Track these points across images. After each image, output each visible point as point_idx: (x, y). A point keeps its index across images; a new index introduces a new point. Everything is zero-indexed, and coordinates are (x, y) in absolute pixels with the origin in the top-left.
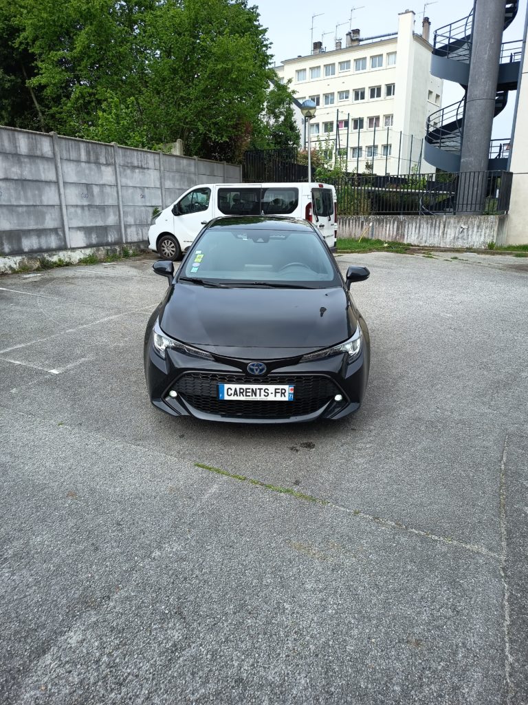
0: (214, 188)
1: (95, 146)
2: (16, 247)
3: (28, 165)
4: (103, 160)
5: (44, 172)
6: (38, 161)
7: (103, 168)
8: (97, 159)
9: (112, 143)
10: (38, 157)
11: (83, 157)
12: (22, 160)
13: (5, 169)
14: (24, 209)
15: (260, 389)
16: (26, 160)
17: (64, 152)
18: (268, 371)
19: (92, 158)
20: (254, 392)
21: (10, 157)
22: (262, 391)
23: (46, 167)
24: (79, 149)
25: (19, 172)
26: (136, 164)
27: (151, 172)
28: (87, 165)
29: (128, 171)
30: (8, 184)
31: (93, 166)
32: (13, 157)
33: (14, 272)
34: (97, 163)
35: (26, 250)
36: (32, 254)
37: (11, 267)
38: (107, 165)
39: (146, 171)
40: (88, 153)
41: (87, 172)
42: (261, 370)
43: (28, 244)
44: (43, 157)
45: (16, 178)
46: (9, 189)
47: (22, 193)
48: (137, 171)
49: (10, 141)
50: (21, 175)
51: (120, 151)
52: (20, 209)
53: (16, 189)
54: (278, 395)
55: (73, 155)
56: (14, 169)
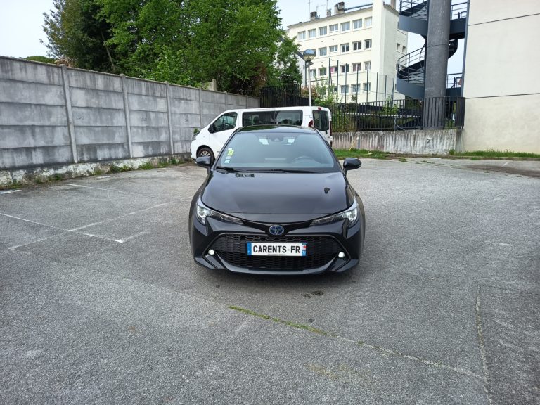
0: (240, 112)
1: (152, 84)
2: (92, 157)
3: (104, 97)
4: (158, 94)
5: (115, 103)
6: (112, 95)
7: (158, 100)
8: (154, 93)
9: (165, 82)
10: (111, 91)
11: (144, 92)
12: (100, 93)
13: (87, 100)
14: (100, 129)
15: (279, 247)
16: (102, 94)
17: (130, 88)
18: (286, 233)
19: (150, 93)
20: (275, 249)
22: (281, 248)
23: (117, 99)
24: (141, 86)
25: (97, 102)
26: (182, 97)
27: (193, 102)
28: (147, 97)
29: (176, 102)
30: (89, 111)
31: (151, 98)
32: (92, 92)
33: (91, 175)
34: (154, 96)
35: (100, 159)
36: (104, 161)
37: (88, 171)
38: (161, 97)
39: (189, 102)
40: (147, 89)
41: (146, 102)
42: (280, 232)
43: (101, 154)
44: (114, 92)
45: (94, 106)
46: (89, 114)
47: (99, 117)
48: (183, 102)
49: (91, 80)
50: (98, 104)
51: (171, 88)
52: (97, 129)
53: (94, 115)
54: (294, 251)
55: (137, 90)
56: (93, 100)
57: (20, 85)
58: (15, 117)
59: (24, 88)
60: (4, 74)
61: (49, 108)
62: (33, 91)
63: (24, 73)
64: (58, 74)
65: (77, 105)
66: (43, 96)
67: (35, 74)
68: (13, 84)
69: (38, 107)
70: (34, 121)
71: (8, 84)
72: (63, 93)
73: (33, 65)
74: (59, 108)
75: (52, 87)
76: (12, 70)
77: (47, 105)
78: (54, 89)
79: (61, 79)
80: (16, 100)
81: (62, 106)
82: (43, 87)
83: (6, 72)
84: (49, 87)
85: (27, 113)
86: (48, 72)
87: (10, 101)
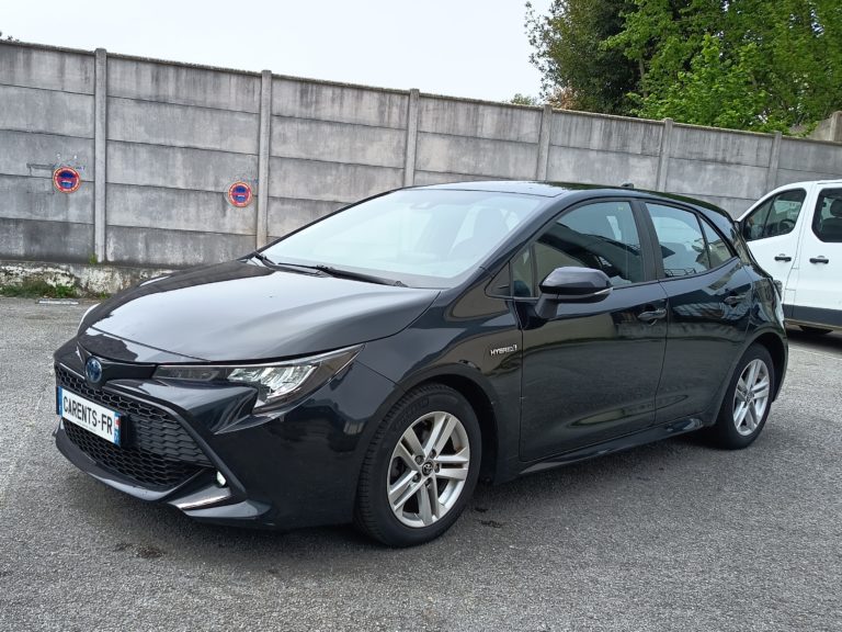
0: (813, 189)
1: (623, 125)
3: (490, 154)
4: (636, 147)
5: (515, 165)
6: (509, 148)
7: (633, 161)
8: (624, 145)
9: (663, 121)
10: (510, 141)
11: (597, 140)
12: (482, 145)
13: (451, 159)
16: (488, 146)
17: (560, 134)
19: (614, 144)
21: (463, 141)
23: (521, 156)
24: (591, 129)
25: (472, 163)
26: (710, 155)
27: (745, 170)
28: (601, 155)
29: (690, 168)
31: (613, 157)
32: (467, 142)
34: (623, 152)
38: (644, 155)
39: (732, 168)
40: (608, 136)
41: (598, 166)
44: (518, 142)
45: (464, 172)
48: (711, 167)
49: (468, 118)
50: (475, 167)
51: (678, 133)
55: (577, 139)
56: (465, 159)
57: (327, 129)
58: (307, 185)
59: (332, 134)
60: (304, 110)
61: (370, 171)
62: (347, 140)
63: (337, 107)
64: (401, 107)
65: (429, 168)
66: (363, 149)
67: (356, 109)
68: (314, 125)
69: (351, 169)
70: (338, 194)
71: (306, 127)
72: (403, 145)
73: (356, 92)
74: (390, 172)
75: (387, 131)
76: (317, 102)
77: (366, 166)
78: (386, 136)
79: (405, 117)
80: (315, 155)
81: (396, 169)
82: (366, 131)
83: (308, 106)
84: (378, 131)
85: (329, 179)
86: (382, 104)
87: (304, 156)
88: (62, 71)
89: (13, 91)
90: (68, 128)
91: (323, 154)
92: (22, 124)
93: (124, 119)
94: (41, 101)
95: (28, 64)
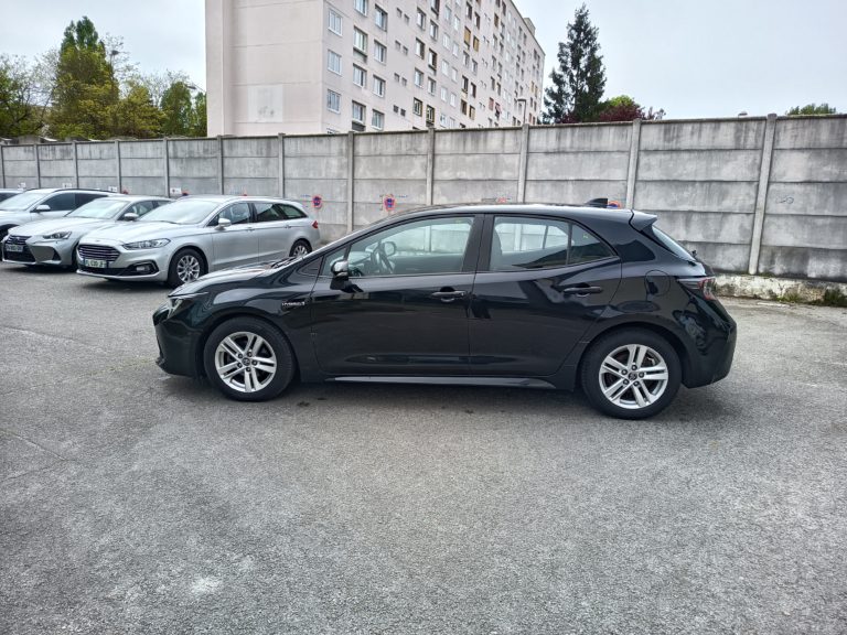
2: (794, 269)
13: (811, 169)
14: (829, 221)
21: (826, 154)
25: (836, 171)
30: (809, 187)
32: (829, 154)
33: (774, 298)
35: (813, 275)
37: (770, 292)
43: (815, 268)
45: (827, 179)
46: (808, 195)
47: (832, 199)
50: (839, 175)
52: (820, 221)
53: (821, 195)
56: (825, 169)
57: (685, 156)
58: (666, 200)
59: (690, 159)
60: (666, 144)
61: (724, 186)
62: (704, 163)
63: (695, 137)
64: (757, 132)
65: (784, 179)
66: (718, 169)
67: (714, 138)
68: (674, 155)
69: (706, 185)
70: (693, 205)
71: (668, 156)
72: (758, 161)
73: (713, 125)
74: (744, 185)
75: (741, 152)
76: (678, 136)
77: (721, 182)
78: (741, 156)
79: (761, 139)
80: (675, 176)
81: (750, 182)
82: (721, 154)
83: (669, 141)
84: (733, 153)
85: (686, 194)
86: (738, 131)
87: (665, 178)
88: (503, 141)
89: (477, 157)
90: (505, 175)
91: (681, 175)
92: (480, 176)
93: (537, 166)
94: (491, 160)
95: (485, 141)
